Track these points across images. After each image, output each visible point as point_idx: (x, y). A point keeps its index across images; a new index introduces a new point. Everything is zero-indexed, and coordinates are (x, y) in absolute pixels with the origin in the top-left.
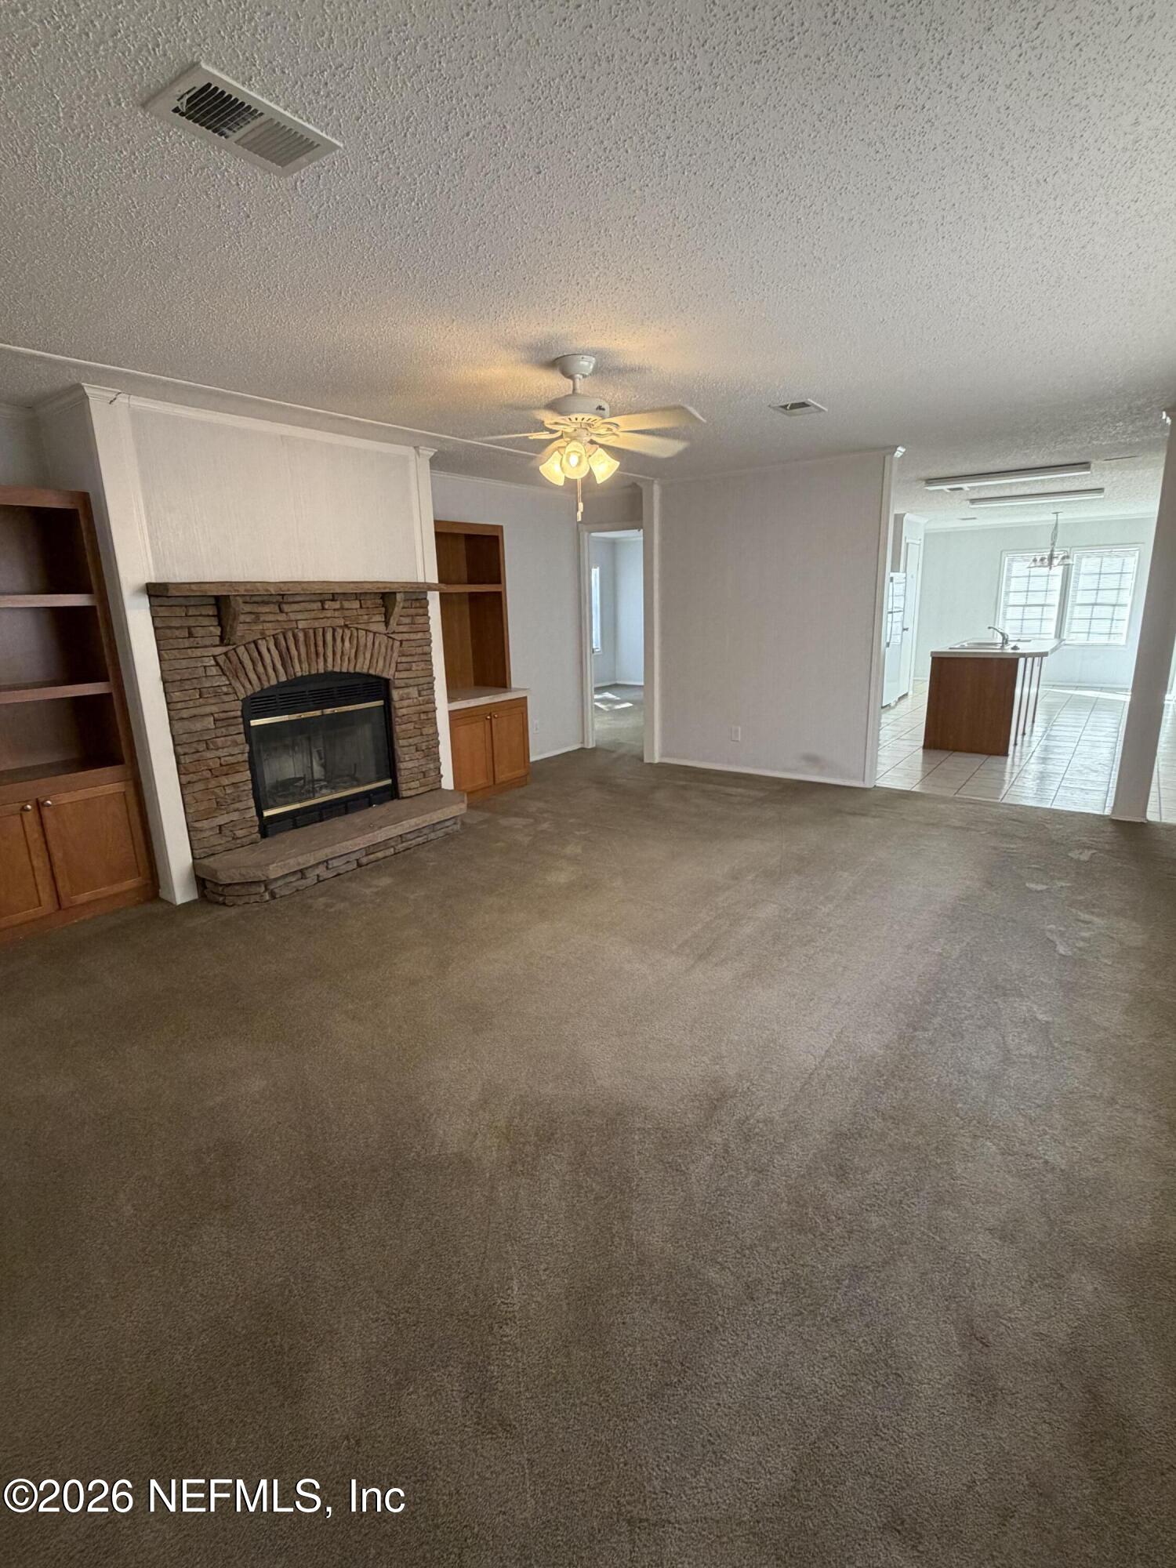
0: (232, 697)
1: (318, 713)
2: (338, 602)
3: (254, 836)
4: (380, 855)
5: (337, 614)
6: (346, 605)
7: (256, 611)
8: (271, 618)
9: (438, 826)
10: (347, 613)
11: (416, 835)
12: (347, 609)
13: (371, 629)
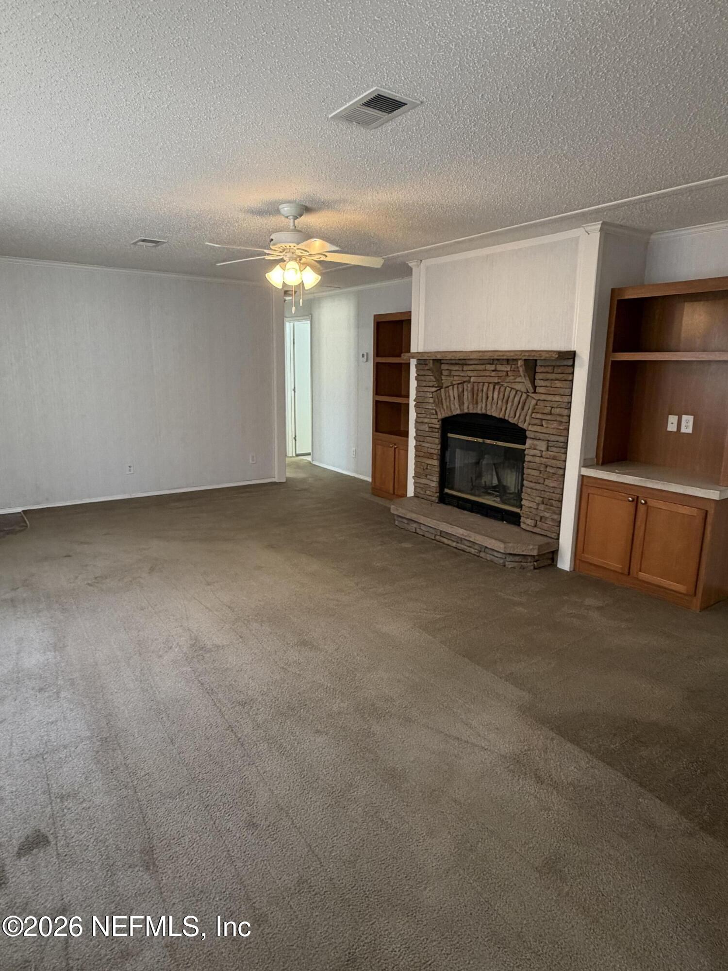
0: (435, 416)
1: (480, 440)
2: (494, 366)
3: (433, 498)
4: (445, 541)
5: (493, 374)
6: (499, 367)
7: (450, 368)
8: (457, 373)
9: (490, 552)
10: (500, 374)
11: (469, 544)
12: (500, 371)
13: (515, 387)
